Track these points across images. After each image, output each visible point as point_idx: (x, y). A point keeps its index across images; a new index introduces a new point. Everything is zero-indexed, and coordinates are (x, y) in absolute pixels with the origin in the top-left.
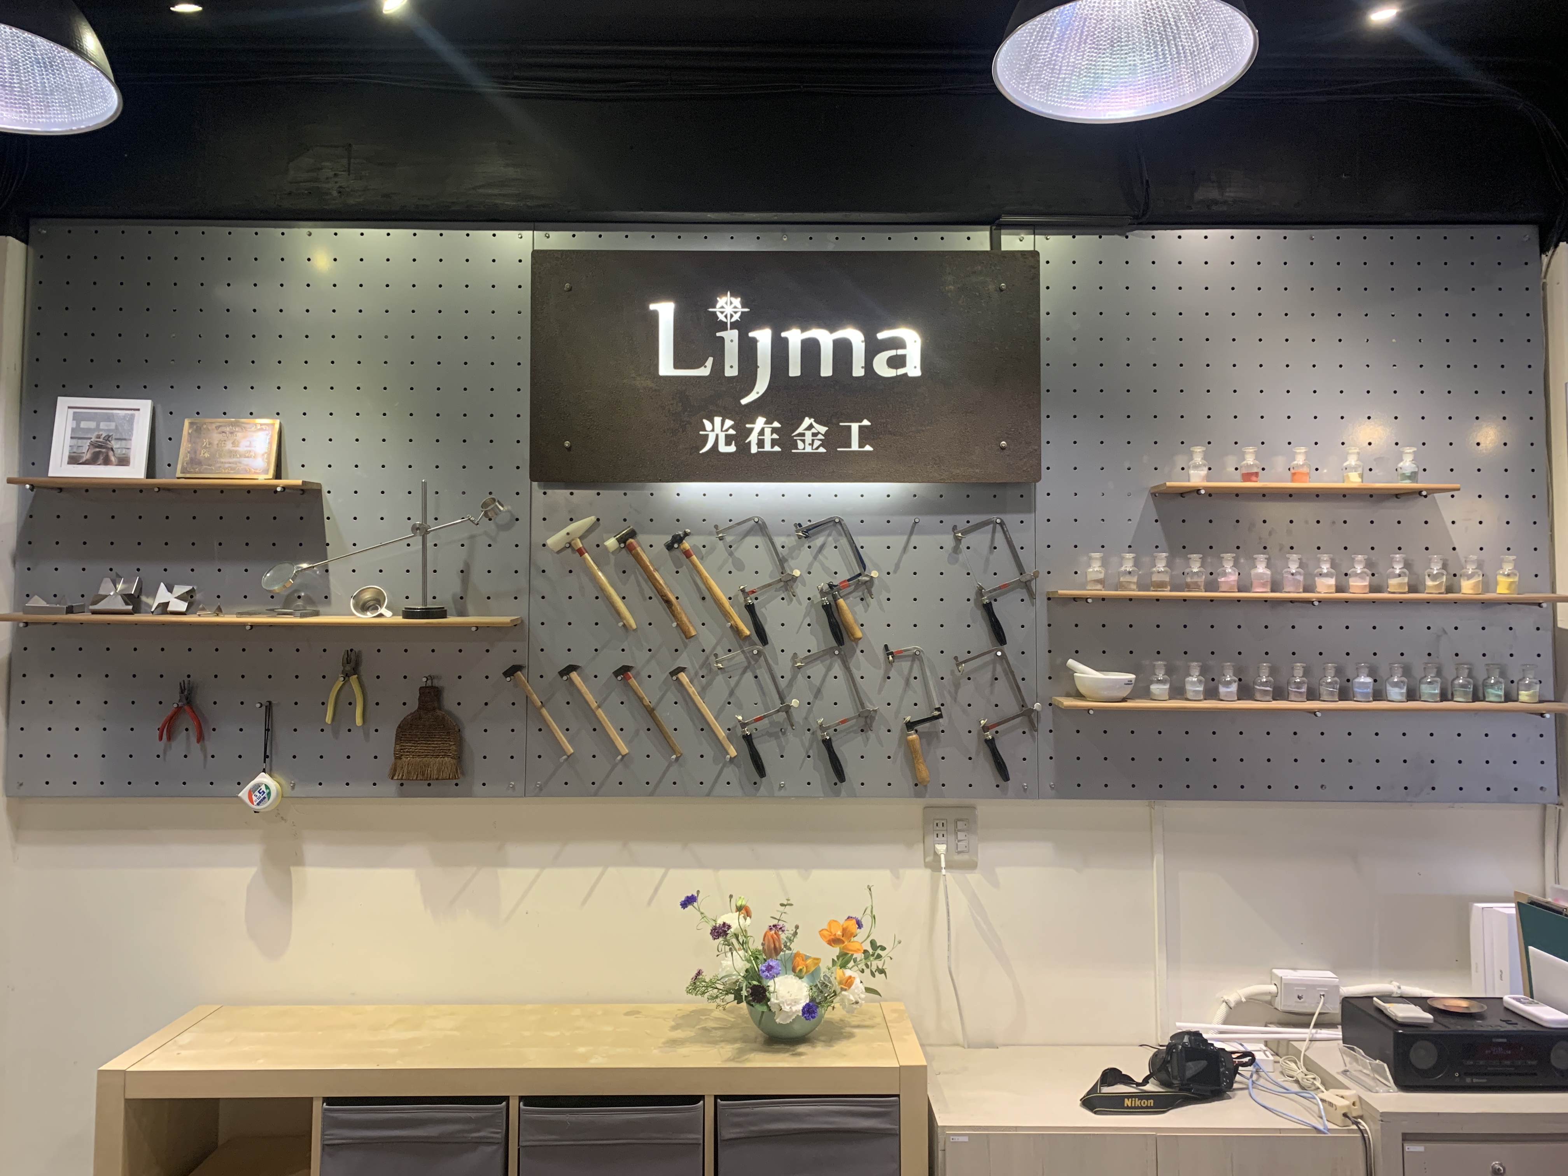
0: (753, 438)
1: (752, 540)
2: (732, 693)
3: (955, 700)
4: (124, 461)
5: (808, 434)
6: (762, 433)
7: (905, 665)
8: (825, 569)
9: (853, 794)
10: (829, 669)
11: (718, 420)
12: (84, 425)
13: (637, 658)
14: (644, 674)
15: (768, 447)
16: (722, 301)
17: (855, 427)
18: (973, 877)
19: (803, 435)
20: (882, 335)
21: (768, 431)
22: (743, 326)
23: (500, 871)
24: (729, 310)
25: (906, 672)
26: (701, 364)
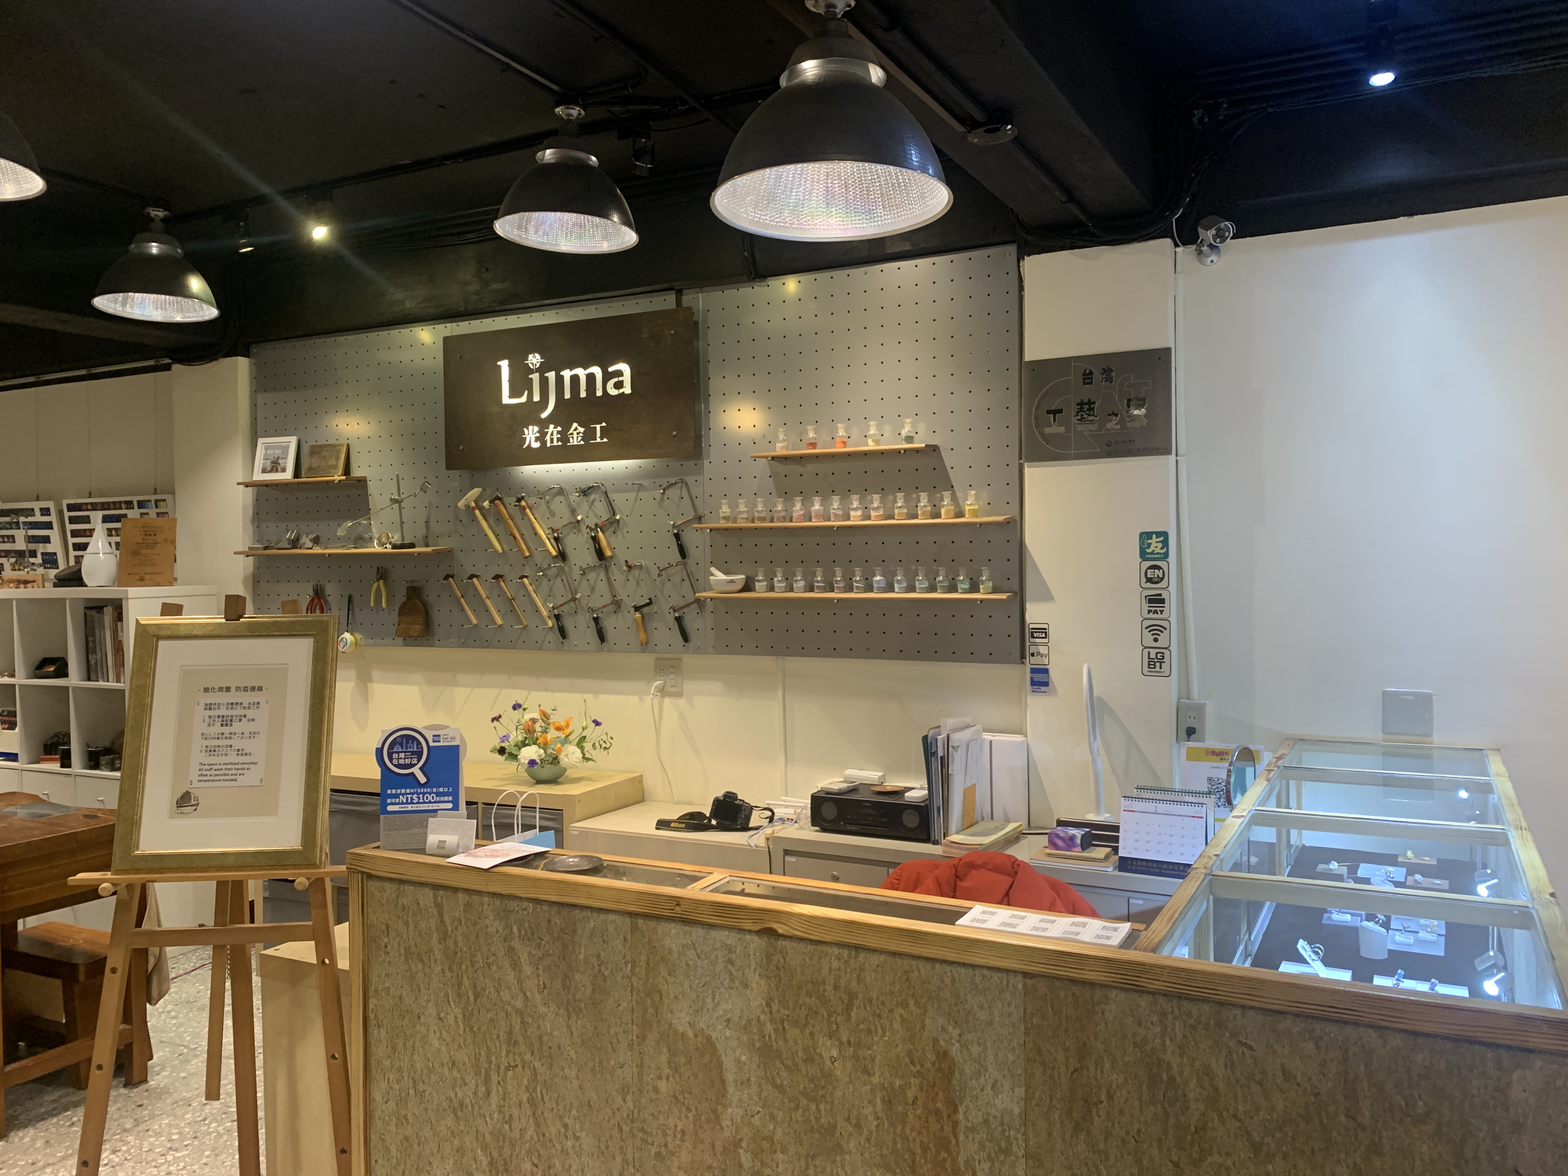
0: (548, 438)
1: (560, 498)
2: (551, 590)
3: (662, 593)
4: (284, 470)
5: (575, 433)
6: (552, 434)
7: (637, 572)
8: (595, 514)
9: (610, 651)
10: (598, 576)
11: (531, 427)
12: (269, 452)
13: (504, 570)
14: (509, 579)
15: (555, 443)
16: (531, 357)
17: (598, 427)
18: (681, 702)
19: (572, 434)
20: (611, 369)
21: (555, 433)
22: (542, 370)
23: (455, 689)
24: (534, 361)
25: (637, 576)
26: (520, 395)
